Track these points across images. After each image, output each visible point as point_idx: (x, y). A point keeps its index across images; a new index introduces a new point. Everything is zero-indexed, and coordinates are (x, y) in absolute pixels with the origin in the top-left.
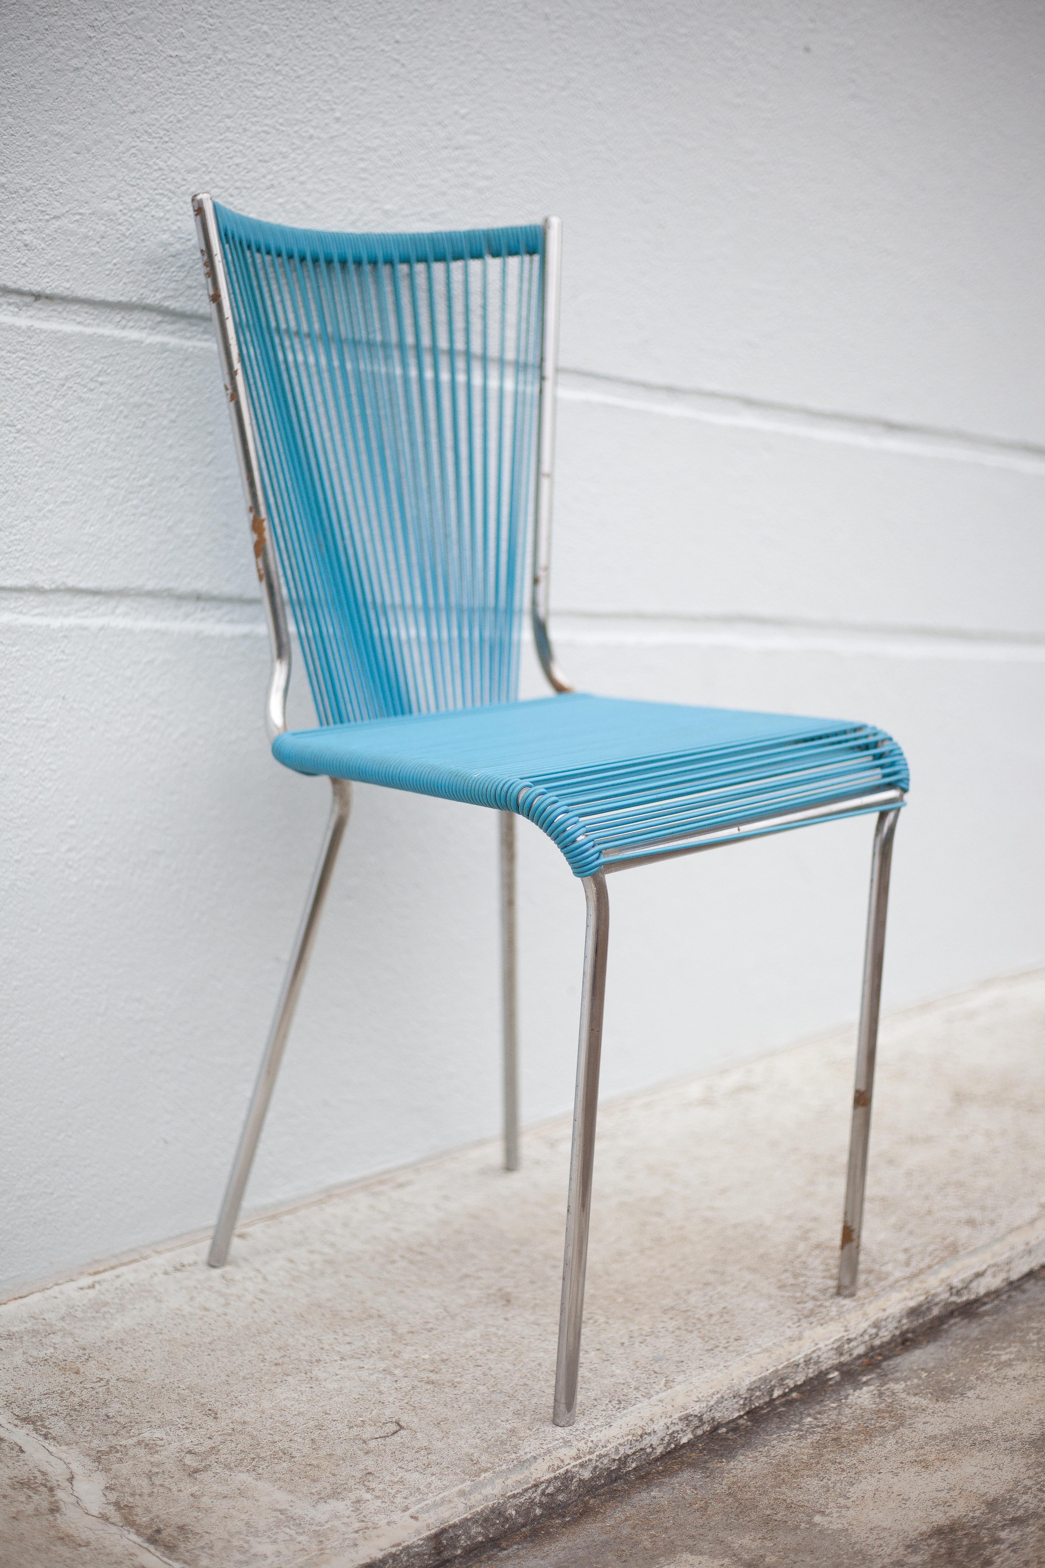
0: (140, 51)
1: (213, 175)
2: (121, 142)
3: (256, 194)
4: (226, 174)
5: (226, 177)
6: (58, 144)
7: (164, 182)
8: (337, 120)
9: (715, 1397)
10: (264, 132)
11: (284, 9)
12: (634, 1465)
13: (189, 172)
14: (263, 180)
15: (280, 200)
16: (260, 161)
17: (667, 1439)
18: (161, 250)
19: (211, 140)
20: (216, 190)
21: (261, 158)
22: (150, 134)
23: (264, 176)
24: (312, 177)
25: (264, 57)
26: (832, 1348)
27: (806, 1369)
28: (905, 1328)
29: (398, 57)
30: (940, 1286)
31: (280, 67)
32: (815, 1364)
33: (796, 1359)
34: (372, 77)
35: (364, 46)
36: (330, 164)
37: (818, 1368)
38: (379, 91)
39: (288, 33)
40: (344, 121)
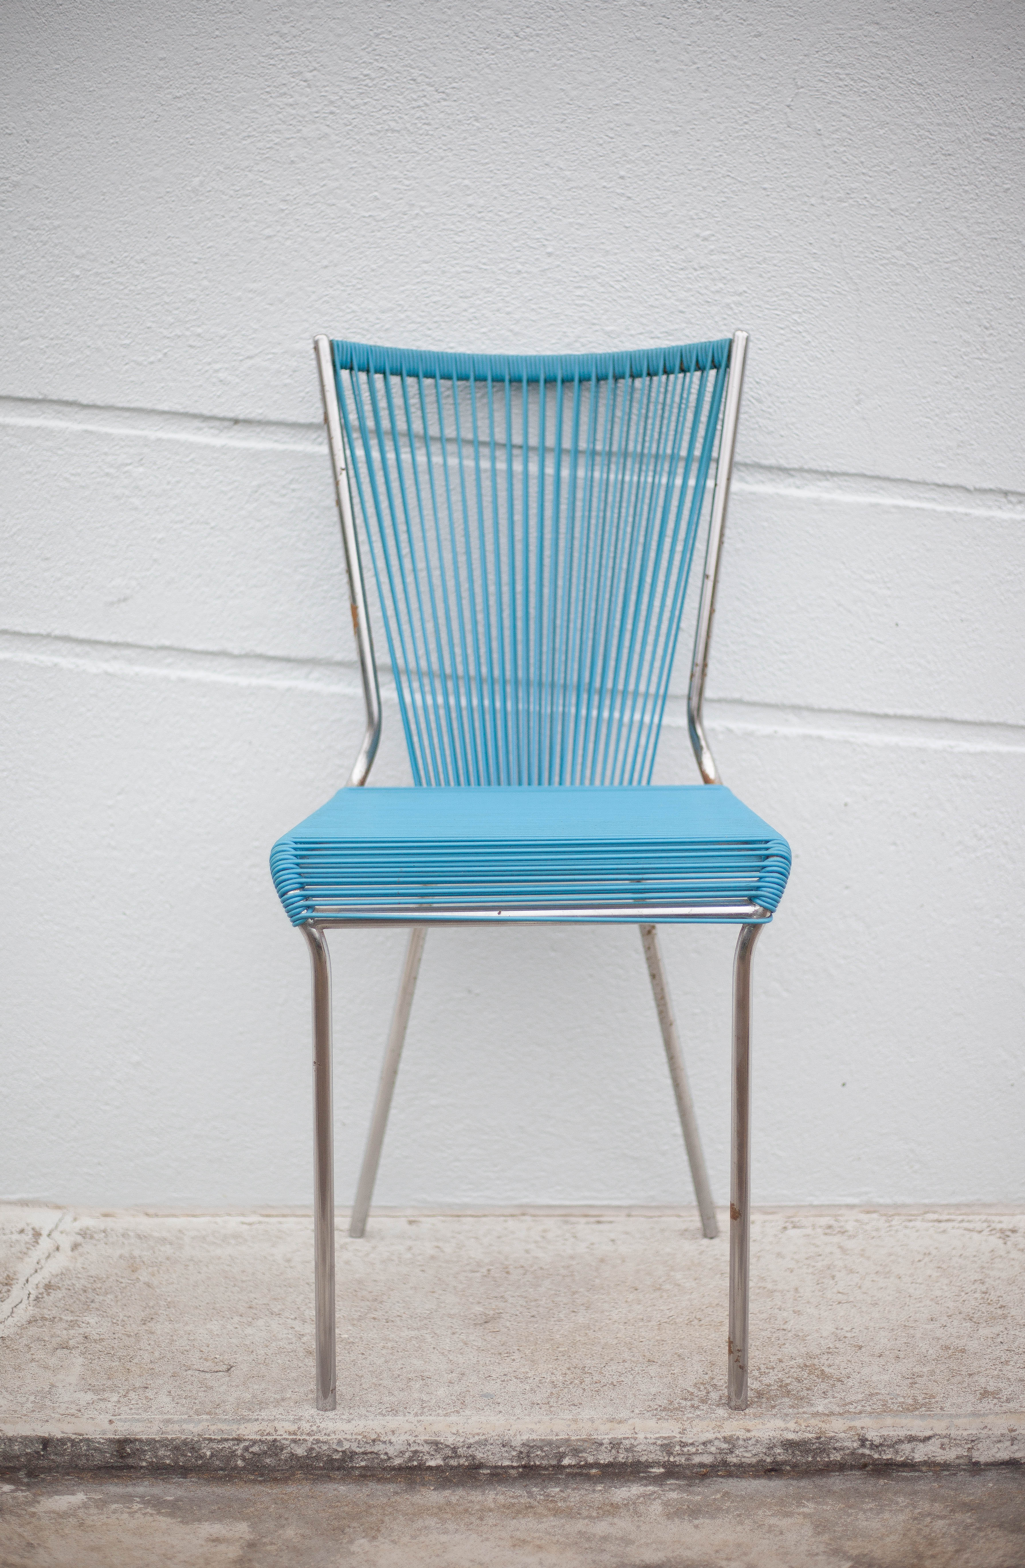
0: (332, 216)
1: (409, 313)
2: (314, 292)
3: (456, 326)
5: (423, 314)
6: (252, 299)
8: (550, 254)
10: (465, 272)
11: (487, 163)
12: (363, 1464)
13: (383, 312)
14: (464, 314)
15: (484, 330)
16: (461, 297)
17: (407, 1455)
19: (407, 283)
21: (461, 295)
22: (343, 284)
23: (465, 310)
24: (519, 307)
25: (465, 207)
26: (655, 1443)
27: (613, 1451)
28: (780, 1458)
29: (622, 191)
30: (844, 1432)
31: (482, 214)
32: (627, 1450)
33: (599, 1438)
34: (591, 212)
35: (581, 185)
36: (541, 294)
37: (633, 1456)
38: (599, 224)
39: (492, 183)
40: (557, 255)
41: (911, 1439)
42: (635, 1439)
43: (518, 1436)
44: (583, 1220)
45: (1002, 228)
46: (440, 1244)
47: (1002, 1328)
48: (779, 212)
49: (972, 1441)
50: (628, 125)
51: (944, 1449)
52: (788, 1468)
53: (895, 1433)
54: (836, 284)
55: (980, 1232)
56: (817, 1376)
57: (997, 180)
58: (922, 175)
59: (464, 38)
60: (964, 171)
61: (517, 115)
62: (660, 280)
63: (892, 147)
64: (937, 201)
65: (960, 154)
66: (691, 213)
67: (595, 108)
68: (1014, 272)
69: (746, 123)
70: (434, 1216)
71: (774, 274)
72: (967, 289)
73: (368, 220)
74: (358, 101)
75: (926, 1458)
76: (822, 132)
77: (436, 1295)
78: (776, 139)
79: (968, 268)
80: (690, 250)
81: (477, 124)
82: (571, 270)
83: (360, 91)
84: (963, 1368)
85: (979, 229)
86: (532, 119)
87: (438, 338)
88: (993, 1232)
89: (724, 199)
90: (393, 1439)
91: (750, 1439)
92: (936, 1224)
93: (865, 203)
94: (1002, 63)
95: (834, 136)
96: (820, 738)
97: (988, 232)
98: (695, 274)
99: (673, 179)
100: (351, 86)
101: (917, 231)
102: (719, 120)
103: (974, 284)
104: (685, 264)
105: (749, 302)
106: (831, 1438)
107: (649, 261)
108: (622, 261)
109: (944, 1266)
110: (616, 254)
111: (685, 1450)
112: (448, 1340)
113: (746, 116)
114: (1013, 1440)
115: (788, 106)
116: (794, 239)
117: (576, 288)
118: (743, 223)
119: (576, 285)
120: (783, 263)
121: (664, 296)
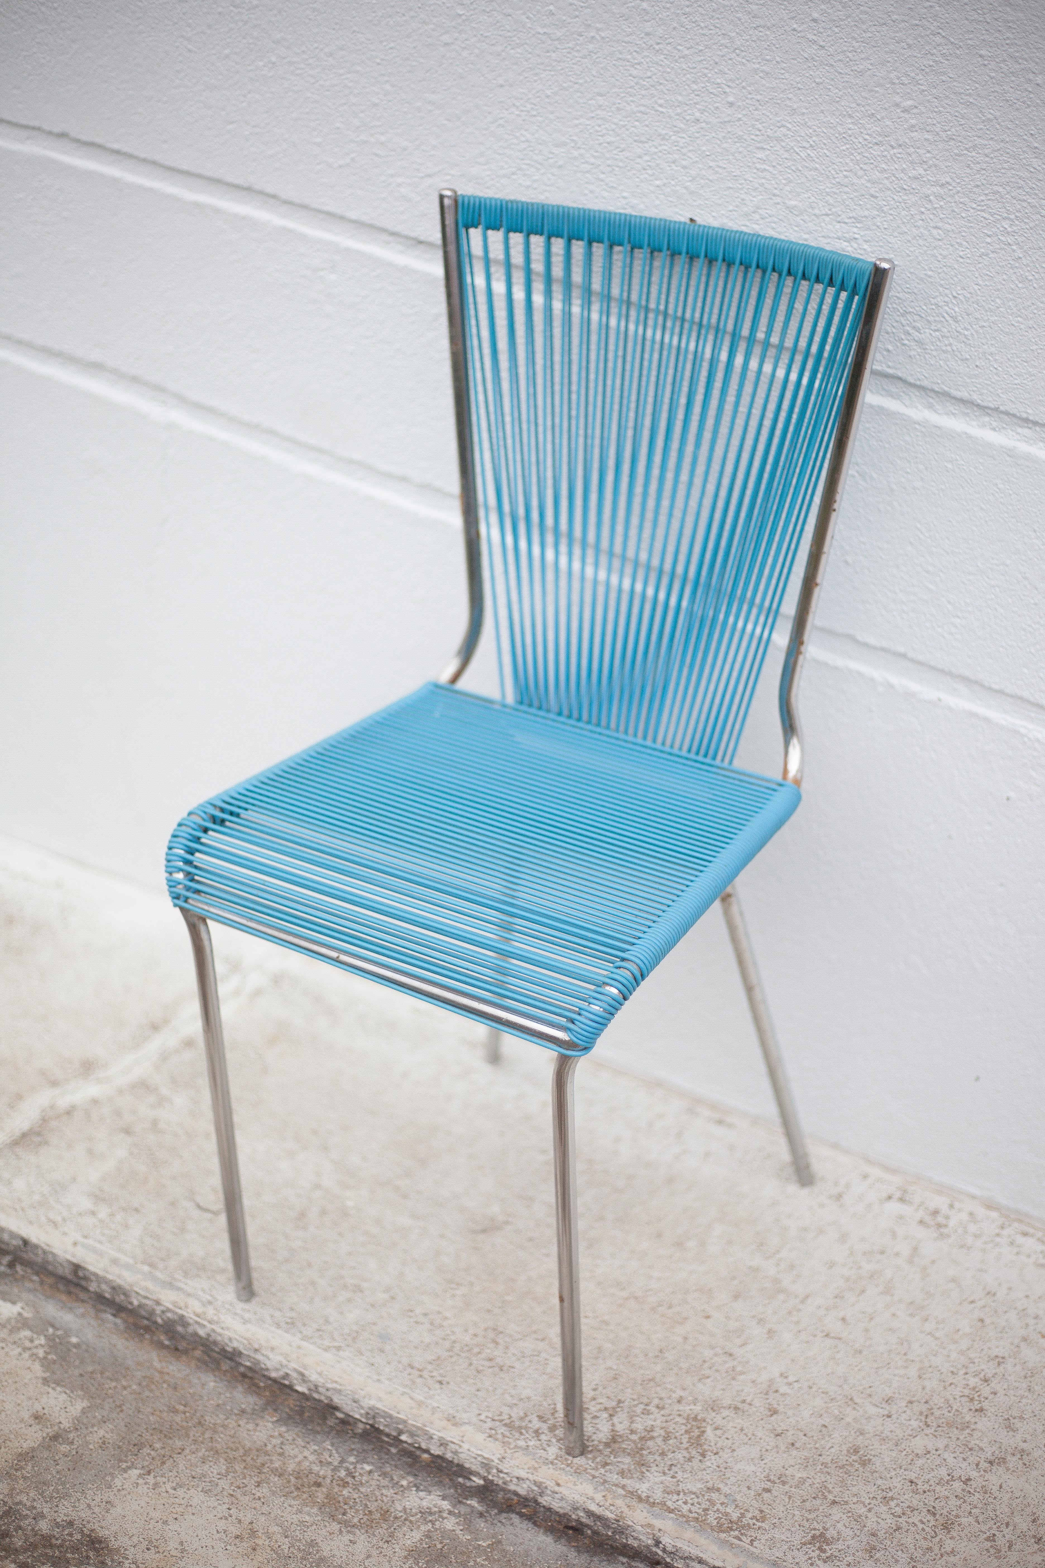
0: (508, 27)
1: (583, 151)
2: (489, 113)
4: (597, 152)
5: (596, 154)
6: (431, 111)
7: (532, 154)
8: (731, 104)
10: (640, 112)
13: (557, 146)
14: (639, 160)
15: (658, 183)
16: (635, 141)
19: (581, 116)
20: (585, 165)
21: (636, 138)
22: (518, 107)
23: (640, 157)
24: (697, 162)
25: (643, 35)
27: (442, 1448)
28: (583, 1521)
29: (814, 37)
30: (642, 1526)
31: (661, 46)
32: (453, 1452)
33: (431, 1432)
34: (778, 59)
35: (769, 24)
36: (719, 150)
37: (458, 1459)
38: (787, 75)
39: (672, 10)
40: (739, 106)
42: (460, 1446)
43: (367, 1400)
44: (706, 1114)
47: (943, 1444)
48: (997, 88)
52: (589, 1532)
53: (688, 1549)
56: (691, 1439)
62: (852, 154)
66: (892, 75)
71: (984, 166)
73: (543, 38)
77: (479, 1174)
80: (888, 123)
82: (753, 125)
84: (838, 1490)
87: (612, 184)
89: (931, 63)
90: (271, 1356)
91: (559, 1492)
96: (986, 720)
98: (892, 152)
104: (880, 139)
105: (952, 196)
106: (629, 1526)
108: (810, 124)
109: (988, 1321)
110: (803, 114)
111: (502, 1475)
117: (758, 148)
118: (952, 96)
119: (758, 145)
120: (996, 154)
121: (856, 174)
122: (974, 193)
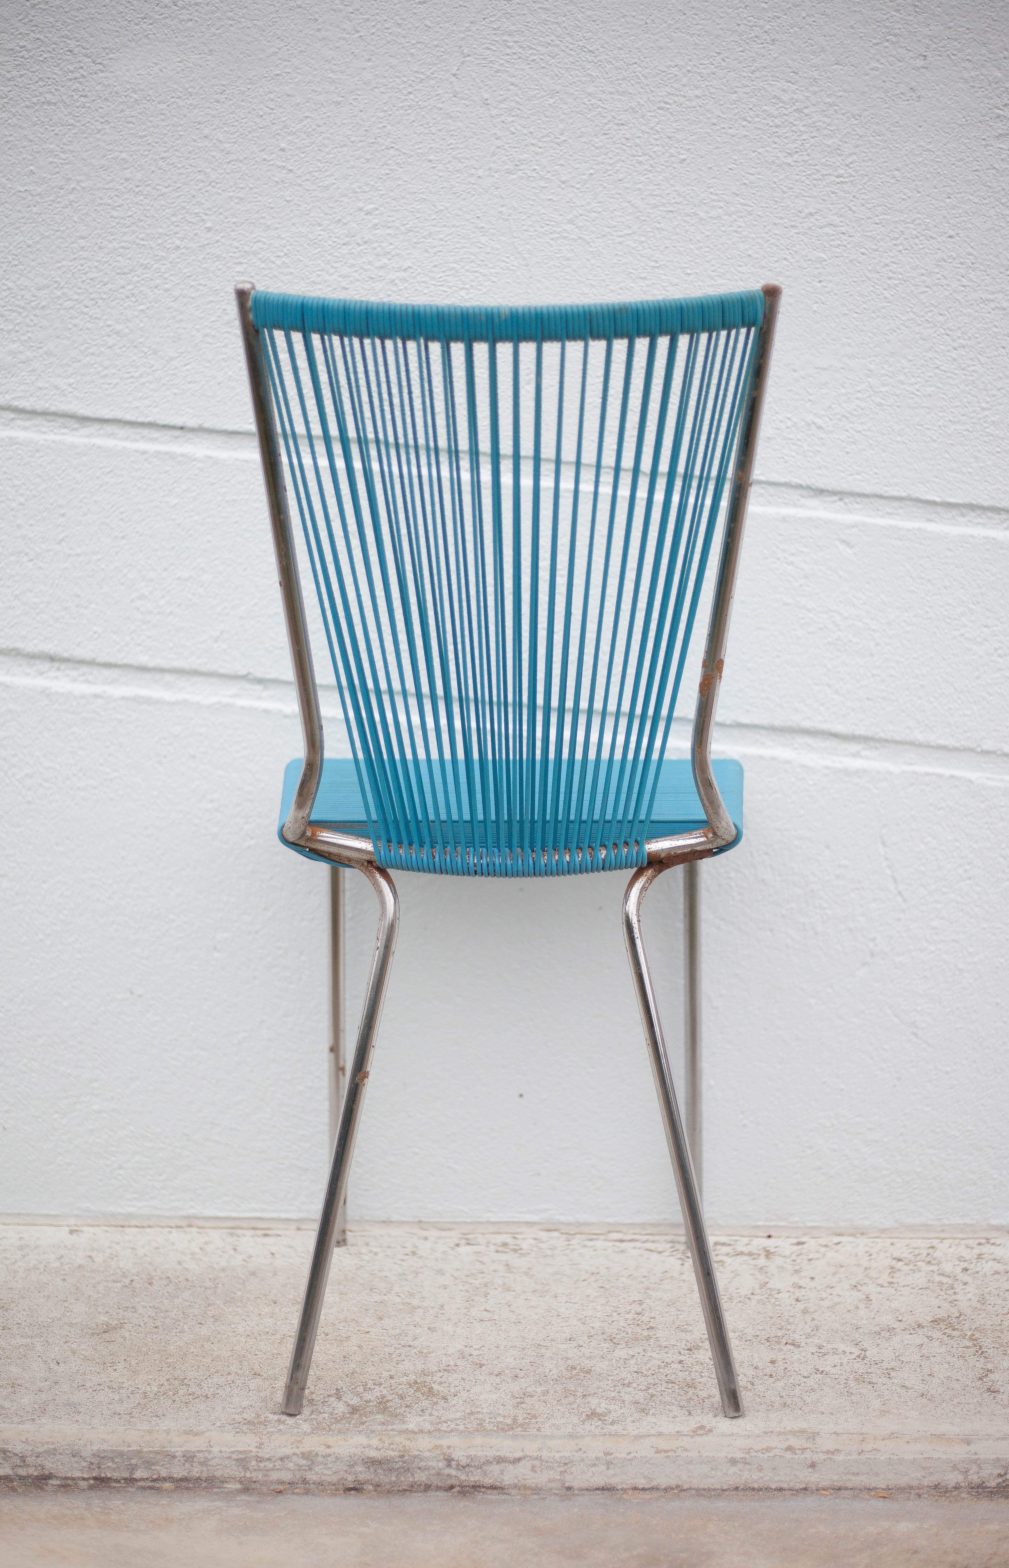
1: (66, 290)
3: (114, 304)
4: (80, 288)
5: (79, 291)
7: (13, 300)
8: (209, 229)
9: (46, 1447)
10: (122, 247)
11: (145, 136)
13: (39, 289)
14: (121, 290)
15: (142, 307)
16: (118, 274)
18: (10, 358)
19: (64, 259)
20: (68, 303)
21: (119, 271)
23: (123, 287)
24: (178, 284)
25: (122, 181)
26: (230, 1458)
27: (187, 1464)
28: (361, 1477)
29: (283, 164)
30: (429, 1451)
31: (140, 188)
32: (201, 1464)
33: (172, 1450)
34: (251, 186)
35: (241, 158)
36: (200, 270)
37: (208, 1470)
38: (260, 198)
39: (150, 157)
40: (217, 230)
41: (500, 1460)
42: (210, 1452)
43: (89, 1446)
44: (249, 1233)
45: (677, 200)
46: (93, 1254)
47: (640, 1350)
48: (445, 184)
49: (566, 1464)
50: (289, 95)
51: (535, 1472)
52: (371, 1487)
53: (484, 1454)
54: (504, 259)
55: (660, 1253)
56: (423, 1394)
57: (672, 151)
58: (593, 146)
59: (121, 8)
60: (637, 141)
61: (175, 86)
62: (323, 256)
63: (563, 117)
64: (609, 172)
65: (634, 124)
67: (256, 78)
68: (692, 247)
69: (410, 93)
70: (98, 1226)
71: (440, 248)
72: (643, 264)
73: (24, 195)
74: (14, 73)
75: (516, 1481)
76: (489, 101)
77: (66, 1304)
78: (441, 109)
79: (642, 242)
80: (354, 225)
81: (135, 96)
82: (231, 245)
83: (16, 63)
84: (580, 1389)
85: (654, 202)
86: (190, 90)
88: (675, 1253)
89: (388, 172)
91: (330, 1455)
92: (618, 1244)
93: (535, 175)
94: (677, 29)
95: (502, 106)
97: (664, 205)
98: (359, 249)
99: (335, 151)
100: (7, 58)
101: (589, 203)
102: (382, 89)
103: (649, 259)
104: (348, 239)
105: (414, 278)
106: (415, 1457)
107: (311, 236)
108: (283, 236)
109: (607, 1286)
110: (277, 229)
111: (262, 1465)
112: (57, 1349)
113: (410, 85)
114: (609, 1464)
115: (454, 75)
116: (461, 213)
117: (236, 263)
118: (408, 196)
119: (236, 261)
120: (449, 237)
121: (328, 272)
122: (433, 272)
